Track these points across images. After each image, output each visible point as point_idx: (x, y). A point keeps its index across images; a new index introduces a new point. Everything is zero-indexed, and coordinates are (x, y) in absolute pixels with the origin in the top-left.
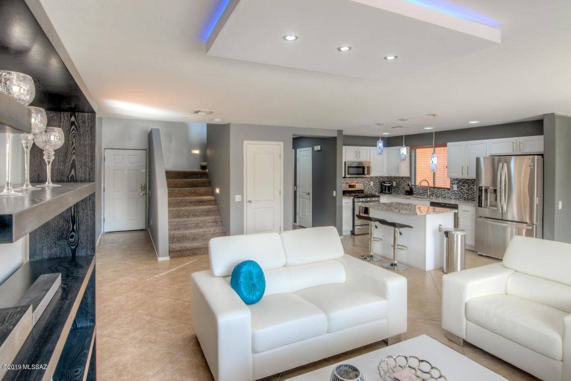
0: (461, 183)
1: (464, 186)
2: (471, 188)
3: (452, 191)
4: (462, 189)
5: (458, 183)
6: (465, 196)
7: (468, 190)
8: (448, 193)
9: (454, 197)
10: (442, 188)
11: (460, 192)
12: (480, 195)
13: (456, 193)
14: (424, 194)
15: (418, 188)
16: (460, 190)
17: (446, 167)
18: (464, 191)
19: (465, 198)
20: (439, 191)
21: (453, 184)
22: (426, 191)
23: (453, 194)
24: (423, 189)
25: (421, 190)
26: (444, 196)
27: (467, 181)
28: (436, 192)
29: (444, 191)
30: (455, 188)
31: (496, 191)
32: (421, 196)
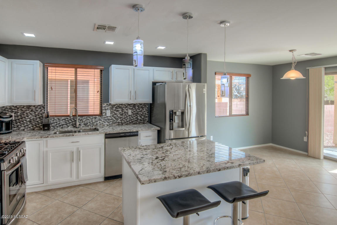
0: (114, 108)
1: (118, 111)
2: (125, 112)
3: (105, 118)
4: (116, 114)
5: (112, 108)
6: (119, 121)
7: (122, 115)
8: (100, 120)
10: (92, 115)
11: (113, 118)
12: (171, 119)
13: (109, 119)
14: (68, 125)
15: (58, 119)
16: (114, 115)
17: (98, 92)
18: (117, 116)
19: (119, 122)
20: (88, 119)
21: (106, 109)
22: (70, 121)
23: (106, 120)
24: (65, 120)
25: (63, 120)
26: (95, 123)
27: (121, 105)
28: (84, 120)
29: (95, 118)
30: (108, 113)
31: (183, 113)
32: (62, 128)
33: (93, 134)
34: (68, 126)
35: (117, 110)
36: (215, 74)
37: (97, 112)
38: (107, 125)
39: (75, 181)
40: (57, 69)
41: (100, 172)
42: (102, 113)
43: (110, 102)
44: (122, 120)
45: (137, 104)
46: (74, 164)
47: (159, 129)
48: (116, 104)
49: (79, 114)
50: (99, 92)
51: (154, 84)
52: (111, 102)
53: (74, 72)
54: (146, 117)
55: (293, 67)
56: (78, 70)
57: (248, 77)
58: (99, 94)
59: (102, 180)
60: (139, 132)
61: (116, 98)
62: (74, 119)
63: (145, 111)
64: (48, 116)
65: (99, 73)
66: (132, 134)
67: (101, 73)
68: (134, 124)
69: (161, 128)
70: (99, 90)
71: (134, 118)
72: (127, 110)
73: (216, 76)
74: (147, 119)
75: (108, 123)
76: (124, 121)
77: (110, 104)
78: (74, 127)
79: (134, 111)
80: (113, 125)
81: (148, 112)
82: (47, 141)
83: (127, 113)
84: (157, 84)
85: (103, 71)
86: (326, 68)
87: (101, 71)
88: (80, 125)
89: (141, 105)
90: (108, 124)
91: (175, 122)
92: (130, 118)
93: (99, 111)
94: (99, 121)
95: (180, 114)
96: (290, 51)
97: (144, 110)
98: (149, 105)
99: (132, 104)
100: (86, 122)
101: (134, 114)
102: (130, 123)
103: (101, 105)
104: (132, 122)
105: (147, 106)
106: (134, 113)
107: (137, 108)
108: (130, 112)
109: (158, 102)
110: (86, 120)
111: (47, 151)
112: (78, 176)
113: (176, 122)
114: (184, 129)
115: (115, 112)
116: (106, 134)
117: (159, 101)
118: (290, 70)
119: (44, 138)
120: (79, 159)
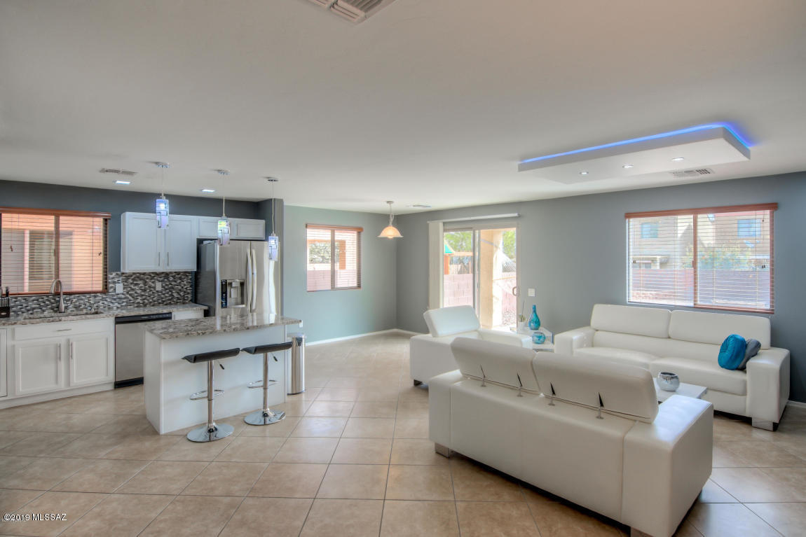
0: (130, 281)
1: (136, 285)
2: (150, 287)
3: (113, 295)
4: (133, 290)
5: (126, 280)
6: (138, 301)
7: (145, 290)
8: (103, 299)
9: (116, 304)
10: (89, 293)
11: (128, 296)
12: (224, 292)
13: (120, 298)
14: (44, 308)
15: (25, 299)
16: (129, 291)
17: (100, 254)
18: (136, 293)
19: (139, 303)
20: (82, 299)
21: (114, 283)
22: (47, 302)
23: (115, 299)
24: (37, 300)
25: (33, 300)
26: (95, 305)
27: (142, 276)
28: (74, 300)
29: (95, 297)
30: (120, 288)
31: (242, 284)
32: (31, 314)
33: (94, 318)
34: (44, 311)
35: (135, 282)
36: (306, 226)
37: (99, 287)
38: (118, 308)
39: (62, 391)
40: (21, 216)
41: (107, 375)
42: (106, 289)
43: (122, 271)
44: (144, 299)
45: (171, 273)
46: (62, 365)
47: (206, 308)
48: (134, 273)
49: (64, 290)
50: (102, 255)
51: (200, 241)
52: (124, 268)
53: (53, 221)
54: (188, 293)
55: (391, 223)
56: (61, 218)
57: (359, 231)
58: (101, 257)
59: (111, 387)
60: (173, 314)
61: (133, 262)
62: (55, 299)
63: (186, 284)
64: (7, 294)
65: (102, 224)
66: (161, 316)
67: (106, 224)
68: (166, 304)
69: (209, 307)
70: (102, 251)
71: (167, 295)
72: (153, 283)
73: (308, 230)
74: (189, 296)
75: (119, 304)
76: (148, 300)
77: (123, 273)
78: (56, 312)
79: (167, 285)
80: (129, 307)
81: (191, 286)
82: (13, 330)
83: (154, 288)
84: (205, 242)
85: (108, 221)
86: (444, 223)
87: (106, 220)
88: (66, 308)
89: (178, 275)
90: (119, 306)
91: (230, 296)
92: (159, 295)
93: (101, 286)
94: (101, 302)
95: (239, 285)
96: (388, 202)
97: (185, 282)
98: (194, 274)
99: (163, 273)
100: (77, 303)
101: (166, 289)
102: (160, 303)
103: (106, 275)
104: (164, 301)
105: (190, 277)
106: (166, 287)
107: (171, 279)
108: (159, 286)
109: (207, 270)
110: (78, 300)
111: (14, 346)
112: (68, 382)
113: (232, 296)
114: (244, 306)
115: (132, 286)
116: (116, 318)
117: (208, 268)
118: (387, 226)
119: (9, 325)
120: (69, 356)
